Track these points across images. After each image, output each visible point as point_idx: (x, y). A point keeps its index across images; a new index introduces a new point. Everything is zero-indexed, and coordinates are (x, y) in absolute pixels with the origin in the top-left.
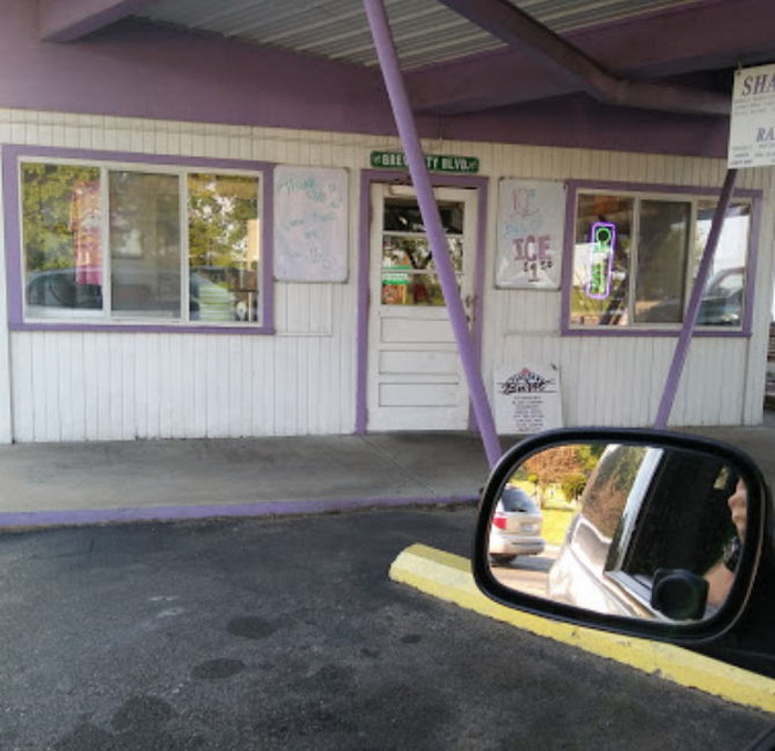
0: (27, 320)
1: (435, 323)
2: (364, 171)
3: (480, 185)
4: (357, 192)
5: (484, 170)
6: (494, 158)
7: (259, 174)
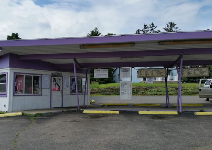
0: (15, 95)
1: (59, 94)
2: (51, 75)
3: (62, 76)
4: (50, 78)
5: (62, 75)
6: (63, 74)
7: (41, 76)
